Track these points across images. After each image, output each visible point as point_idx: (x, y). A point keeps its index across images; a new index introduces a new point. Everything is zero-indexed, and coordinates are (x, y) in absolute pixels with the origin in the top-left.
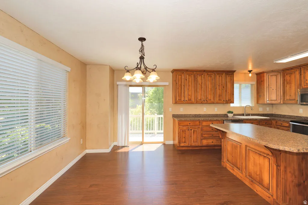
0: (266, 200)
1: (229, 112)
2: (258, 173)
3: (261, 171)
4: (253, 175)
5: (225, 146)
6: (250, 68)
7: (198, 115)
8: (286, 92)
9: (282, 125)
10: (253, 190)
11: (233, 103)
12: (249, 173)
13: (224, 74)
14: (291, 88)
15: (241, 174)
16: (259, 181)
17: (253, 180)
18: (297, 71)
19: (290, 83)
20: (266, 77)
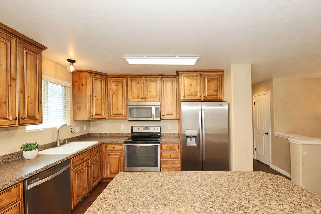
6: (72, 56)
8: (113, 104)
9: (115, 149)
11: (40, 123)
14: (118, 100)
18: (124, 80)
19: (117, 94)
20: (88, 79)
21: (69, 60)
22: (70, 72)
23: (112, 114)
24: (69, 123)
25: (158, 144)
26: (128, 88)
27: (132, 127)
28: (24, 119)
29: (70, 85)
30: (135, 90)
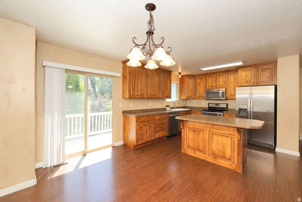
0: (229, 168)
1: (167, 106)
2: (221, 150)
3: (224, 148)
4: (216, 152)
5: (185, 135)
6: (180, 71)
7: (145, 110)
8: (198, 91)
10: (216, 164)
11: (171, 98)
12: (213, 152)
13: (166, 72)
14: (200, 88)
15: (203, 155)
16: (222, 155)
17: (215, 156)
18: (204, 77)
19: (200, 85)
20: (186, 79)
21: (179, 73)
22: (179, 78)
23: (197, 96)
24: (178, 100)
25: (222, 113)
26: (206, 82)
27: (209, 103)
28: (167, 96)
29: (179, 83)
30: (210, 82)
